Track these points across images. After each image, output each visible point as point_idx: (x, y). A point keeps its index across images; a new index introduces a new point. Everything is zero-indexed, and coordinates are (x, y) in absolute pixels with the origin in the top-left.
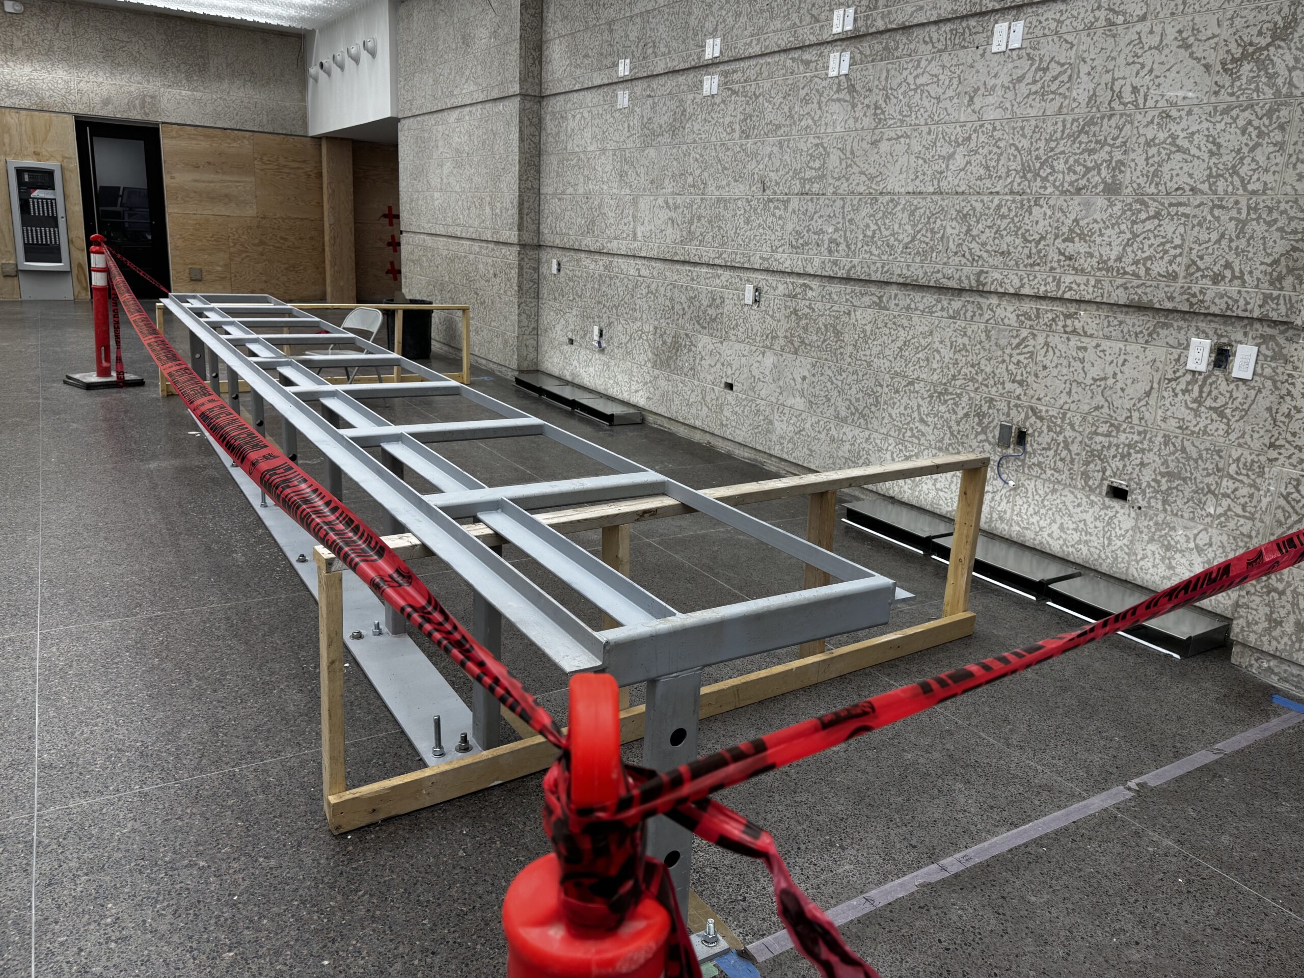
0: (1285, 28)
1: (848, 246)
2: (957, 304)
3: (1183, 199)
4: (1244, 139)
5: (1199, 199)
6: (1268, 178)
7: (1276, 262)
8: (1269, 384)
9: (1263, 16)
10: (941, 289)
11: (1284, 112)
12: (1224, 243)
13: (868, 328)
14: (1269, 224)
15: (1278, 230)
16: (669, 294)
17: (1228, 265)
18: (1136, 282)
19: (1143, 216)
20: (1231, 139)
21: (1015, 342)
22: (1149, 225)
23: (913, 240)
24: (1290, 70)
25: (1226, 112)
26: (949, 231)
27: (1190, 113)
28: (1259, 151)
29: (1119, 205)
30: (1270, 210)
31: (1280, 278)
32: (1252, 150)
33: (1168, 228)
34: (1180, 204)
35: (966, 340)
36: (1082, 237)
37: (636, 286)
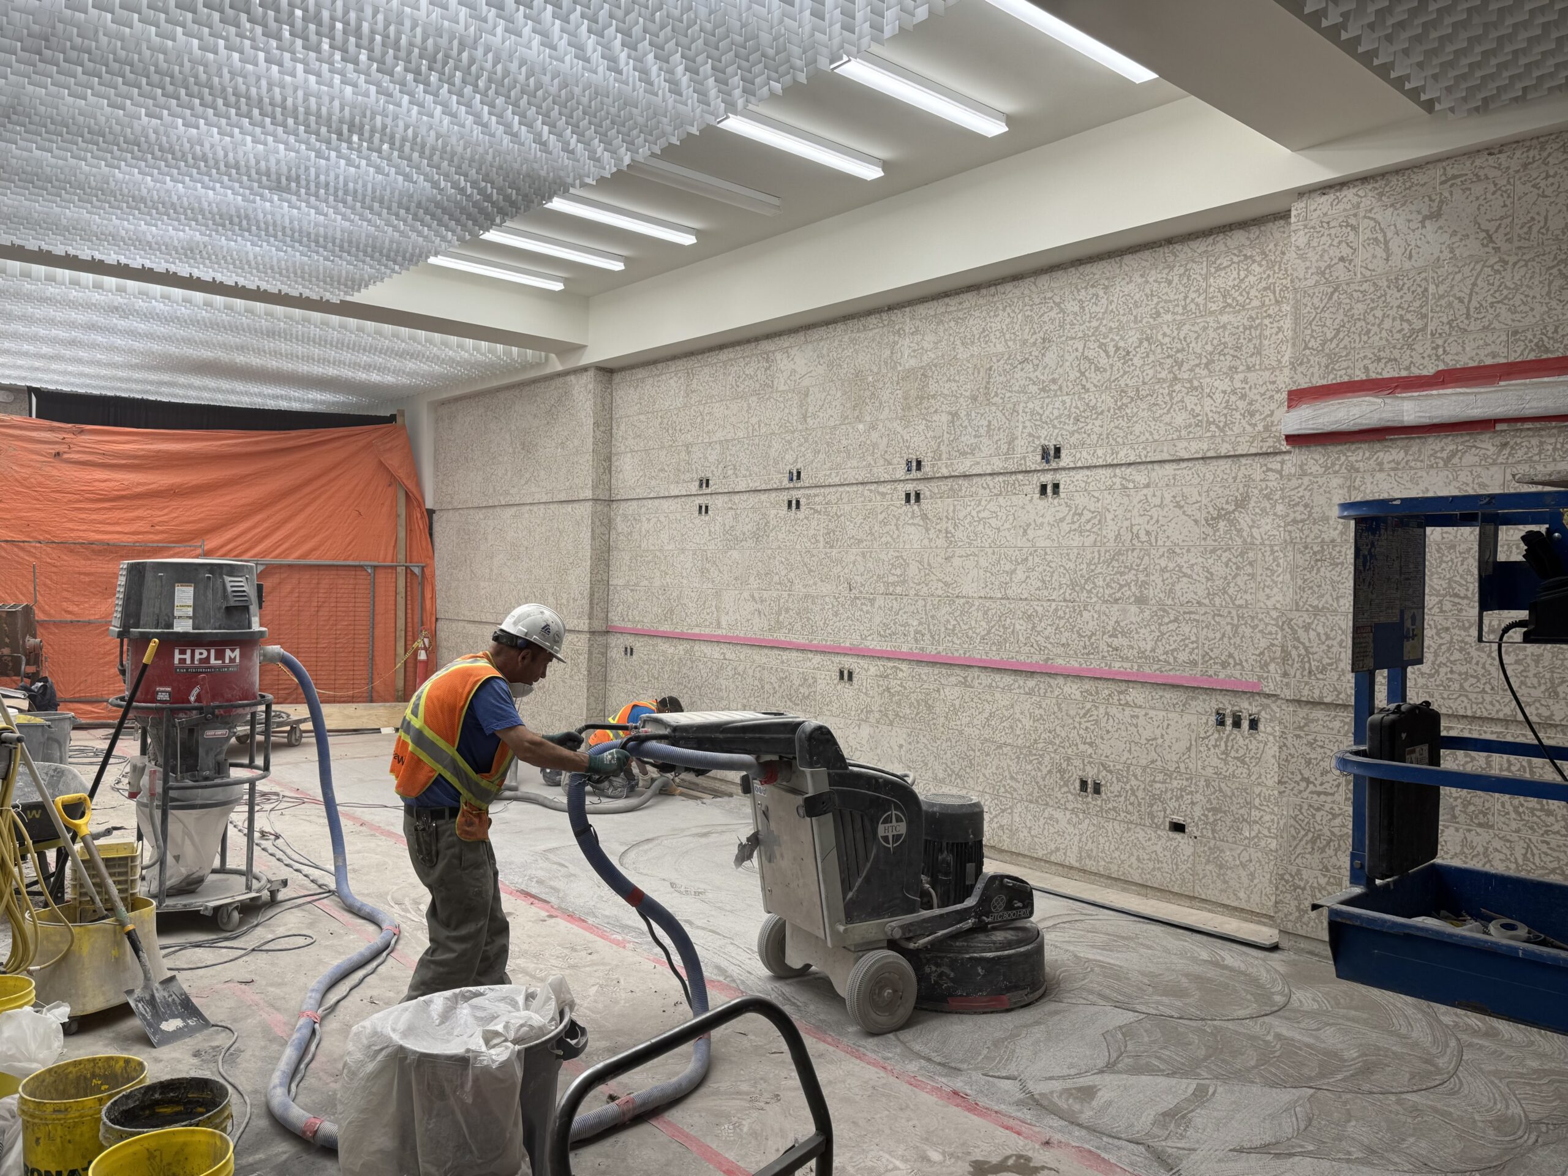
0: (1243, 500)
1: (932, 637)
2: (1031, 683)
3: (1193, 609)
4: (1228, 570)
5: (1203, 610)
6: (1248, 597)
7: (1262, 653)
8: (1271, 738)
9: (1227, 492)
10: (1016, 672)
11: (1251, 554)
12: (1226, 640)
13: (957, 702)
14: (1254, 627)
15: (1261, 631)
16: (758, 675)
17: (1230, 655)
18: (1168, 668)
19: (1166, 620)
20: (1219, 570)
21: (1082, 712)
22: (1172, 626)
23: (989, 633)
24: (1251, 527)
25: (1213, 551)
26: (1018, 627)
27: (1188, 551)
28: (1238, 579)
29: (1148, 612)
30: (1253, 618)
31: (1267, 664)
32: (1234, 578)
33: (1186, 629)
34: (1190, 613)
35: (1042, 711)
36: (1123, 634)
37: (721, 668)
